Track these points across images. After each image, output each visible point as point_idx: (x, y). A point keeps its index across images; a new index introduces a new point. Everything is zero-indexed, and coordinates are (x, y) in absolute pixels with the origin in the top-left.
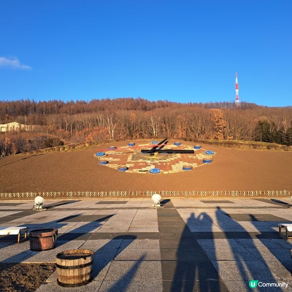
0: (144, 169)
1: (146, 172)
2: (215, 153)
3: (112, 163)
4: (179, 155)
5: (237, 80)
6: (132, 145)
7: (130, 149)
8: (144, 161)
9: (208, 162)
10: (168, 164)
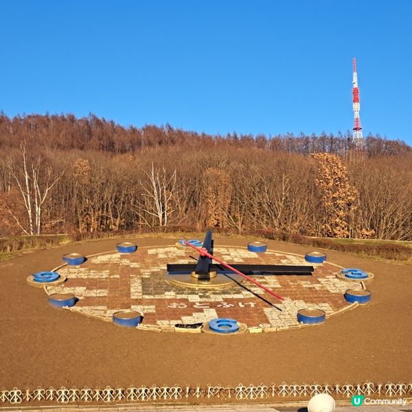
0: (187, 320)
1: (198, 330)
2: (371, 276)
3: (89, 301)
4: (272, 281)
5: (355, 80)
6: (130, 250)
7: (126, 262)
8: (179, 297)
9: (361, 299)
10: (252, 305)
